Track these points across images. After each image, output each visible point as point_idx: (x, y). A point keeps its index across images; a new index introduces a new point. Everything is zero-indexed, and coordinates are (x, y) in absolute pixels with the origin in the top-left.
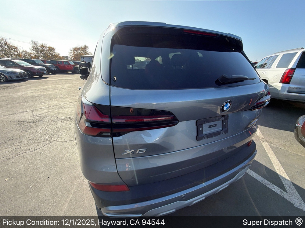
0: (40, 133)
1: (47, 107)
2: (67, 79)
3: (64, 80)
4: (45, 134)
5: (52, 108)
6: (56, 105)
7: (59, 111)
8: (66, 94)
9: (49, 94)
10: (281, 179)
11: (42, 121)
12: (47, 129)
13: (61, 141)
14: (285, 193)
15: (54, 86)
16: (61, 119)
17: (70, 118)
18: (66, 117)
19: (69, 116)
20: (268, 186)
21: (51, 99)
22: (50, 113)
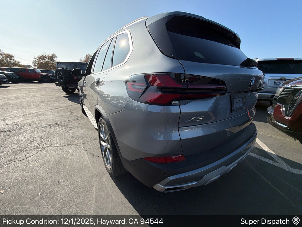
0: (26, 141)
1: (21, 115)
2: (36, 88)
3: (32, 88)
4: (32, 142)
5: (29, 115)
6: (33, 113)
7: (40, 118)
8: (41, 102)
9: (19, 102)
10: (270, 154)
11: (21, 129)
12: (33, 136)
13: (57, 147)
14: (276, 163)
15: (21, 94)
16: (46, 126)
17: (57, 124)
18: (52, 123)
19: (55, 122)
20: (263, 160)
21: (24, 107)
22: (28, 121)
